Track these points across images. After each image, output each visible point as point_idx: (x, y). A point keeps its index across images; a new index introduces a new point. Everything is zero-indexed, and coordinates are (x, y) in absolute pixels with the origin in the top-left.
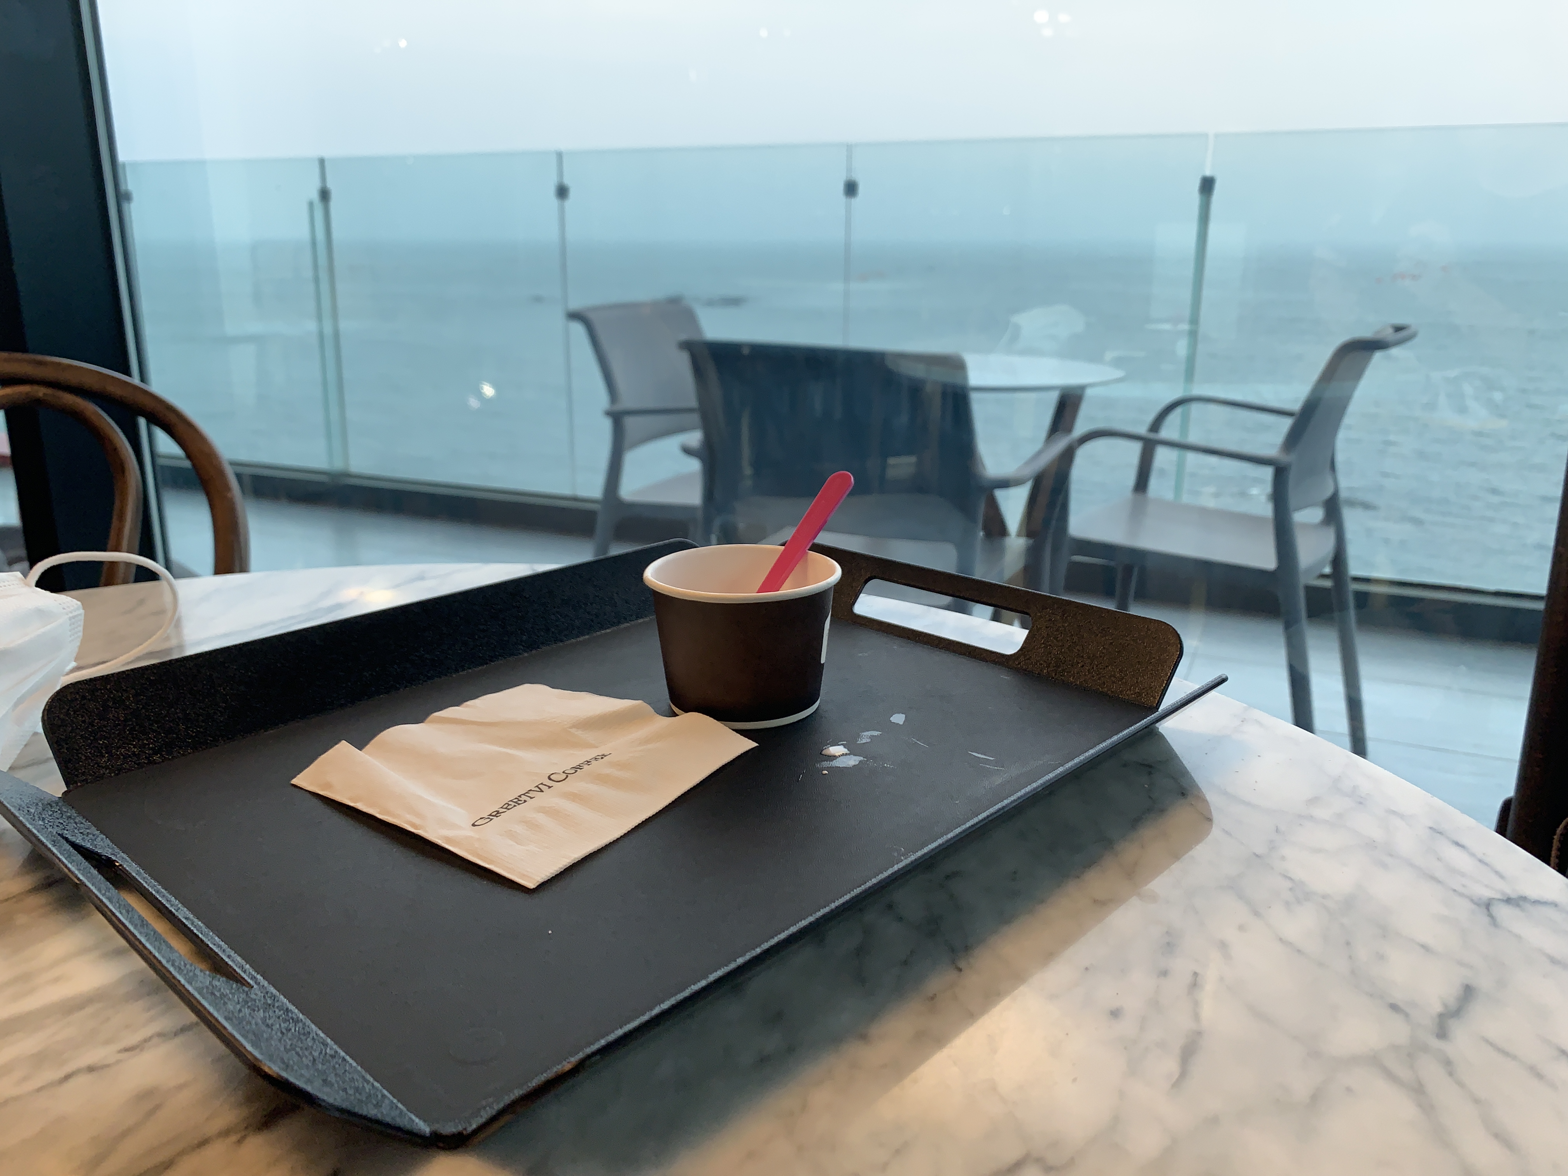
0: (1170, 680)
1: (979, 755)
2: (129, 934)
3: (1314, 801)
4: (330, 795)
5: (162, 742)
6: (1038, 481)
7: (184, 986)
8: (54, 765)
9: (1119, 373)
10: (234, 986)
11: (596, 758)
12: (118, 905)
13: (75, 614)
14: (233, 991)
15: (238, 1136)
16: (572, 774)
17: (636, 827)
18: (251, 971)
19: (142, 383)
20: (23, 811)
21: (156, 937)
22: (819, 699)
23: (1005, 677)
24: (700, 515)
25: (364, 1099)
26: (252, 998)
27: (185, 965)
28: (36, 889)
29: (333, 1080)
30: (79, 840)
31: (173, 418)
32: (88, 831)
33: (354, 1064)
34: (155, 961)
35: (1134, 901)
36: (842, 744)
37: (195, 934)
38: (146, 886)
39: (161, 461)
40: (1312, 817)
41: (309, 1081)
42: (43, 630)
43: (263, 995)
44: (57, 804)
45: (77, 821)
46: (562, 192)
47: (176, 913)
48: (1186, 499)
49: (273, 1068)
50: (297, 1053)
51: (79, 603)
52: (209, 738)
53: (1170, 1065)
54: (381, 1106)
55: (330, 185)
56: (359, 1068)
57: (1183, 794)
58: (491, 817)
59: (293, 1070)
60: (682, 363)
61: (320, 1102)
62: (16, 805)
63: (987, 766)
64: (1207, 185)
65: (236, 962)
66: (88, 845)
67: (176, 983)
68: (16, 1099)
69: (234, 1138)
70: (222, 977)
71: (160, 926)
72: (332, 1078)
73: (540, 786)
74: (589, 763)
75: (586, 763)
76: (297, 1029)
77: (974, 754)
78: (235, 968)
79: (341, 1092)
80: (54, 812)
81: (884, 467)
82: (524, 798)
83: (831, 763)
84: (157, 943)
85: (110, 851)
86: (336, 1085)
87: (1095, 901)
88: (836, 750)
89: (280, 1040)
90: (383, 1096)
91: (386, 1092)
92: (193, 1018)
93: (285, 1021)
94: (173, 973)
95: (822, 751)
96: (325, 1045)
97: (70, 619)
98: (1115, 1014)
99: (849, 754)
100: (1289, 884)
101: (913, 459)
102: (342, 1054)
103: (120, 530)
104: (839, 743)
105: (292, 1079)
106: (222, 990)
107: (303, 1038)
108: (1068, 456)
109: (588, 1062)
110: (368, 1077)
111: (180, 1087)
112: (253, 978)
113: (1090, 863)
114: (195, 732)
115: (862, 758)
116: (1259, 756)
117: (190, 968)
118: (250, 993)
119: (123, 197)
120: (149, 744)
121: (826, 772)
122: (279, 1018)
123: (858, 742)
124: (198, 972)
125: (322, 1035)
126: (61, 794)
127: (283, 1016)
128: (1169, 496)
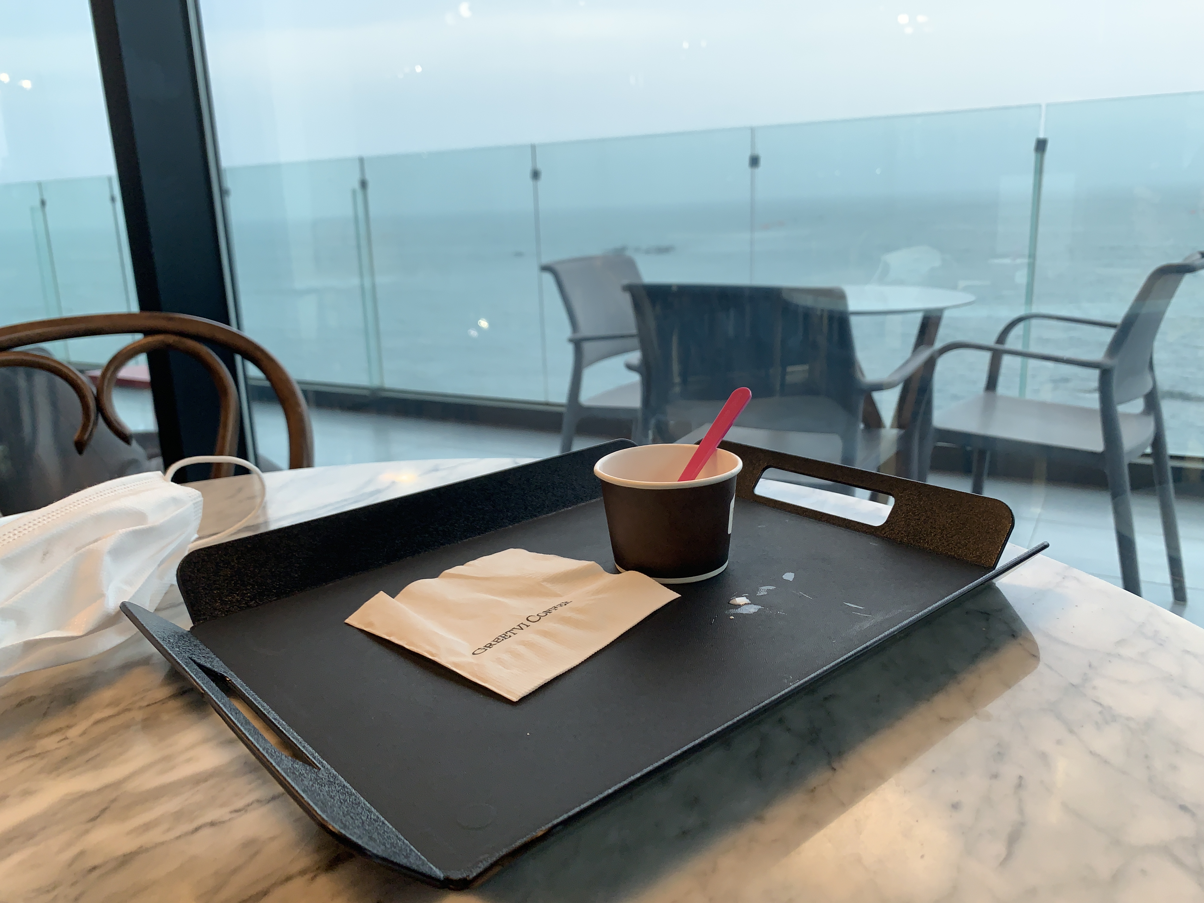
0: (1004, 546)
1: (852, 605)
2: (238, 730)
3: (1121, 642)
4: (372, 631)
5: (256, 592)
6: (907, 384)
7: (274, 767)
8: (184, 608)
9: (971, 298)
10: (308, 768)
11: (561, 605)
12: (230, 708)
13: (197, 500)
14: (308, 772)
15: (312, 875)
16: (544, 616)
17: (590, 657)
18: (319, 757)
19: (239, 331)
20: (166, 641)
21: (255, 732)
22: (728, 561)
23: (873, 544)
24: (640, 415)
25: (398, 851)
26: (320, 777)
27: (275, 752)
28: (174, 696)
29: (377, 838)
30: (202, 662)
31: (259, 354)
32: (208, 655)
33: (391, 827)
34: (255, 749)
35: (973, 720)
36: (745, 596)
37: (281, 730)
38: (247, 695)
39: (251, 383)
40: (1119, 655)
41: (360, 837)
42: (177, 512)
43: (327, 775)
44: (187, 635)
45: (200, 648)
46: (536, 175)
47: (268, 715)
48: (1029, 395)
49: (335, 827)
50: (352, 818)
51: (200, 493)
52: (288, 589)
53: (999, 848)
54: (409, 857)
55: (369, 177)
56: (394, 829)
57: (1013, 636)
58: (486, 648)
59: (349, 828)
60: (626, 300)
61: (366, 852)
62: (162, 637)
63: (858, 614)
64: (1041, 145)
65: (309, 751)
66: (208, 665)
67: (269, 765)
68: (163, 843)
69: (308, 876)
70: (300, 761)
71: (257, 724)
72: (375, 836)
73: (521, 625)
74: (556, 609)
75: (554, 608)
76: (351, 800)
77: (848, 604)
78: (308, 755)
79: (381, 846)
80: (185, 641)
81: (784, 373)
82: (509, 634)
83: (736, 610)
84: (256, 736)
85: (223, 669)
86: (378, 841)
87: (941, 719)
88: (741, 600)
89: (340, 808)
90: (411, 850)
91: (412, 847)
92: (281, 789)
93: (343, 794)
94: (267, 758)
95: (730, 601)
96: (370, 811)
97: (194, 504)
98: (955, 806)
99: (750, 604)
100: (1099, 709)
101: (806, 367)
102: (382, 819)
103: (224, 438)
104: (743, 595)
105: (348, 835)
106: (300, 771)
107: (356, 806)
108: (930, 365)
109: (554, 830)
110: (400, 836)
111: (273, 839)
112: (320, 763)
113: (938, 688)
114: (278, 585)
115: (760, 607)
116: (1076, 606)
117: (278, 755)
118: (319, 774)
119: (223, 192)
120: (247, 594)
121: (733, 617)
122: (338, 792)
123: (758, 595)
124: (283, 757)
125: (369, 805)
126: (190, 628)
127: (342, 790)
128: (1014, 393)
